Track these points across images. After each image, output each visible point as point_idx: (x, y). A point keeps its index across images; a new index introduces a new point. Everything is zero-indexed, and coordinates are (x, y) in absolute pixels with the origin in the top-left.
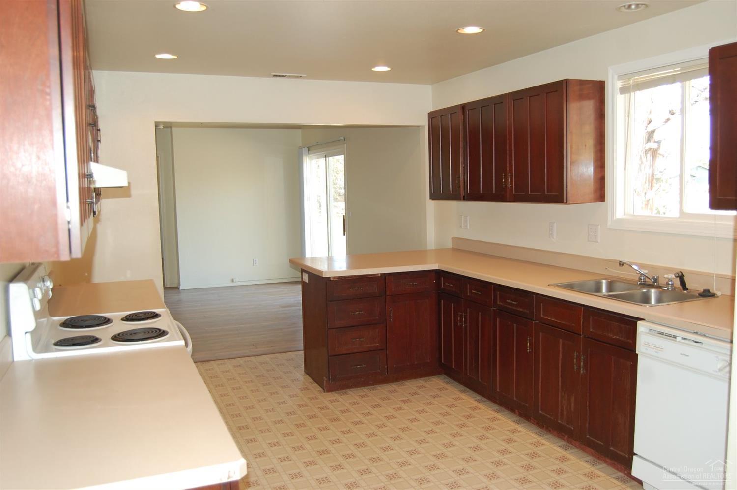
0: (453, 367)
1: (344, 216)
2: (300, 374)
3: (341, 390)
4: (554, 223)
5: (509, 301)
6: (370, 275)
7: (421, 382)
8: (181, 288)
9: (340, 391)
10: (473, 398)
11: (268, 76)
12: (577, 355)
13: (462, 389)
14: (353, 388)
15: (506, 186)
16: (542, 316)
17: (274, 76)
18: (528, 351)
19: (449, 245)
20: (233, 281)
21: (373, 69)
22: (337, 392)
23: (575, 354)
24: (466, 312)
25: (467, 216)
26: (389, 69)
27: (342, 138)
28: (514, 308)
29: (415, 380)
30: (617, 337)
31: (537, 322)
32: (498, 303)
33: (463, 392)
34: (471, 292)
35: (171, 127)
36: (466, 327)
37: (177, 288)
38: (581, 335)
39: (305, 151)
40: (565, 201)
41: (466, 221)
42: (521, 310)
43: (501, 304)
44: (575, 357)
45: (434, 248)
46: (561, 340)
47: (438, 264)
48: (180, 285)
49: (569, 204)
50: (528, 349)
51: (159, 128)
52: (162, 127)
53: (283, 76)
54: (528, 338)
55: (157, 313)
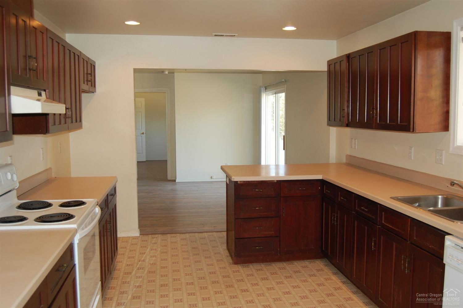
0: (329, 254)
1: (284, 136)
2: (222, 249)
3: (245, 263)
4: (412, 147)
5: (362, 208)
6: (268, 181)
7: (306, 263)
8: (177, 181)
9: (244, 265)
10: (340, 280)
11: (211, 35)
12: (404, 257)
13: (336, 271)
14: (254, 263)
15: (373, 117)
16: (383, 222)
17: (215, 35)
18: (373, 249)
19: (344, 160)
20: (212, 178)
21: (284, 29)
22: (242, 265)
23: (403, 257)
24: (337, 214)
25: (356, 139)
26: (295, 29)
27: (283, 80)
28: (366, 214)
29: (302, 261)
30: (433, 247)
31: (380, 227)
32: (357, 208)
33: (335, 274)
34: (341, 199)
35: (173, 73)
36: (337, 225)
37: (175, 181)
38: (408, 241)
39: (263, 89)
40: (411, 130)
41: (355, 144)
42: (370, 216)
43: (358, 209)
44: (403, 259)
45: (335, 162)
46: (394, 243)
47: (322, 175)
48: (176, 179)
49: (415, 133)
50: (373, 247)
51: (165, 73)
52: (167, 73)
53: (222, 35)
54: (373, 239)
55: (84, 201)
